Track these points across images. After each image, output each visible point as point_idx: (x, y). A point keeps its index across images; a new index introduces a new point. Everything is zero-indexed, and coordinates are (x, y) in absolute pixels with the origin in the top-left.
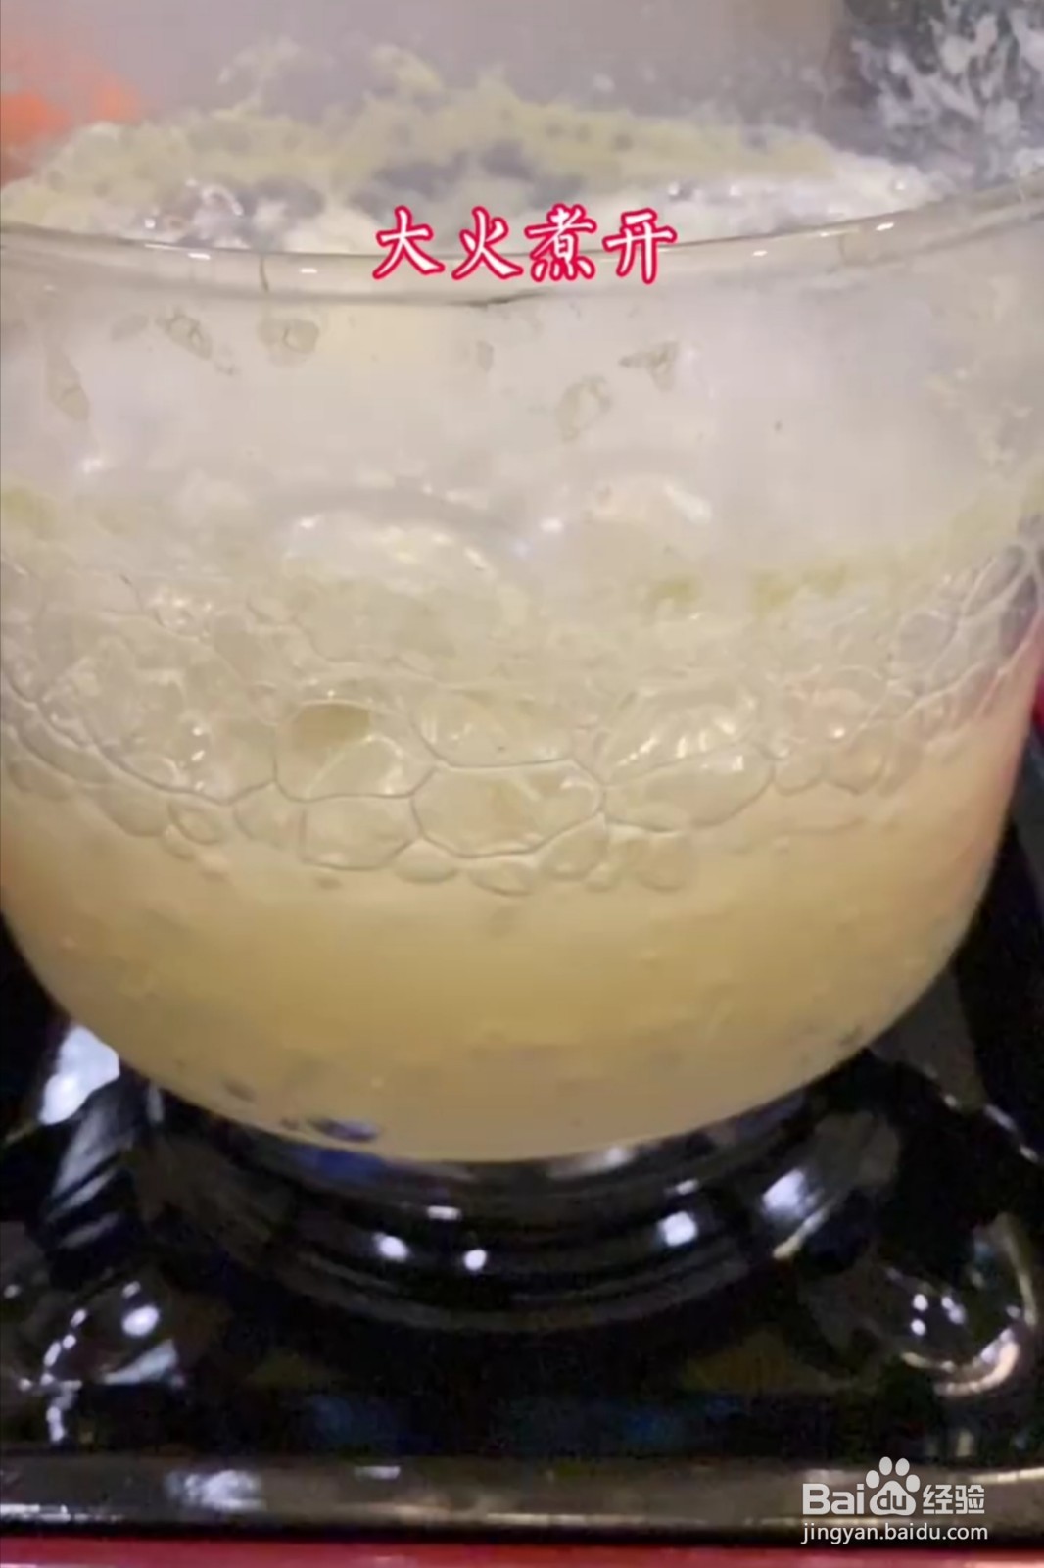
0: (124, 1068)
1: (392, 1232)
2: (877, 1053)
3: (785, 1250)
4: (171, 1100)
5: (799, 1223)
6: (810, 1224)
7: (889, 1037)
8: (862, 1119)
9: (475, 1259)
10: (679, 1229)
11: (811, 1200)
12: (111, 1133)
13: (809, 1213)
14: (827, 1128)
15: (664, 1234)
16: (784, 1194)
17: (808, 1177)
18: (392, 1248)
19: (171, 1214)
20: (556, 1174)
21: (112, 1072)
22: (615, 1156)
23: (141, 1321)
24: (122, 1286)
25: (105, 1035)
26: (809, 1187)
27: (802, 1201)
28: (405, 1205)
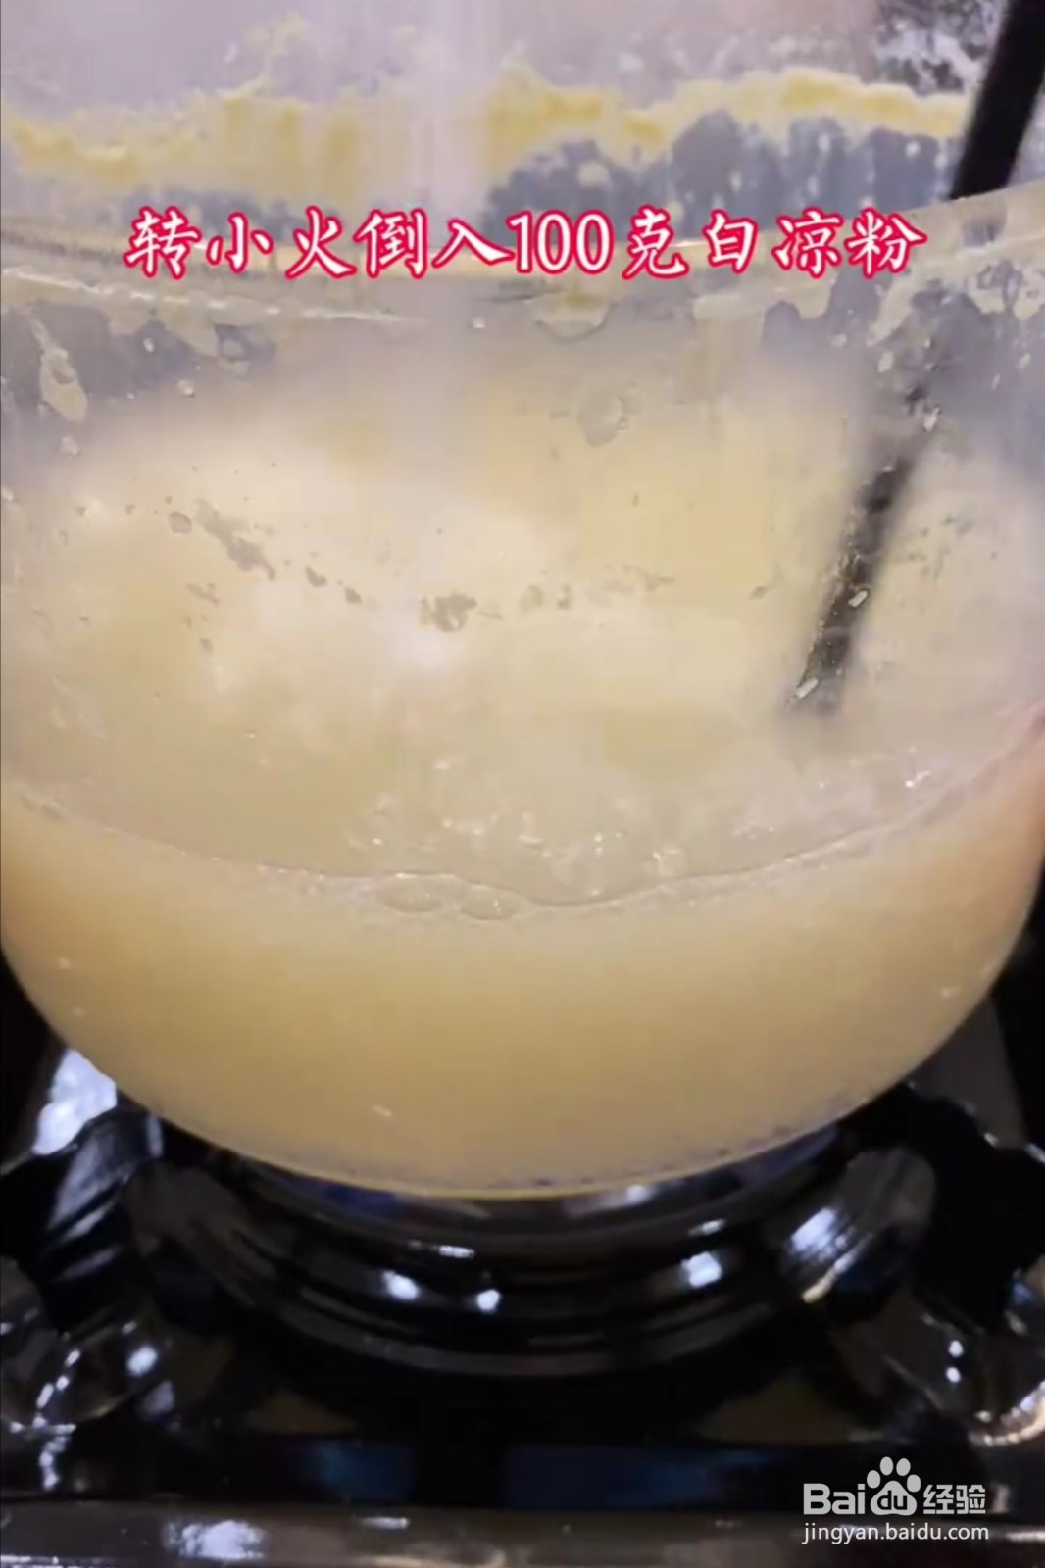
0: (122, 1098)
1: (403, 1271)
2: (912, 1085)
3: (814, 1292)
4: (170, 1132)
5: (830, 1263)
6: (841, 1265)
7: (927, 1070)
8: (896, 1155)
9: (488, 1300)
10: (703, 1270)
11: (841, 1241)
12: (109, 1164)
13: (840, 1254)
14: (860, 1163)
15: (687, 1274)
16: (815, 1233)
17: (840, 1217)
18: (402, 1287)
19: (170, 1248)
20: (577, 1211)
21: (109, 1102)
22: (637, 1193)
23: (142, 1360)
24: (122, 1325)
25: (103, 1064)
26: (839, 1228)
27: (832, 1243)
28: (416, 1244)
